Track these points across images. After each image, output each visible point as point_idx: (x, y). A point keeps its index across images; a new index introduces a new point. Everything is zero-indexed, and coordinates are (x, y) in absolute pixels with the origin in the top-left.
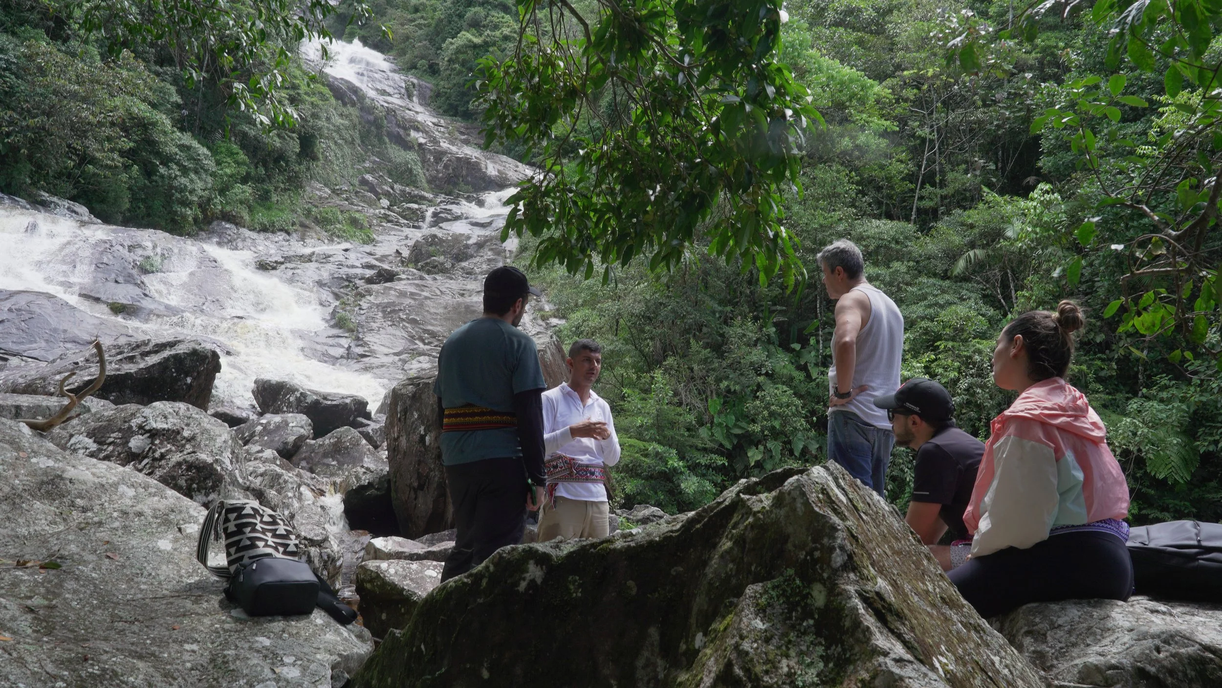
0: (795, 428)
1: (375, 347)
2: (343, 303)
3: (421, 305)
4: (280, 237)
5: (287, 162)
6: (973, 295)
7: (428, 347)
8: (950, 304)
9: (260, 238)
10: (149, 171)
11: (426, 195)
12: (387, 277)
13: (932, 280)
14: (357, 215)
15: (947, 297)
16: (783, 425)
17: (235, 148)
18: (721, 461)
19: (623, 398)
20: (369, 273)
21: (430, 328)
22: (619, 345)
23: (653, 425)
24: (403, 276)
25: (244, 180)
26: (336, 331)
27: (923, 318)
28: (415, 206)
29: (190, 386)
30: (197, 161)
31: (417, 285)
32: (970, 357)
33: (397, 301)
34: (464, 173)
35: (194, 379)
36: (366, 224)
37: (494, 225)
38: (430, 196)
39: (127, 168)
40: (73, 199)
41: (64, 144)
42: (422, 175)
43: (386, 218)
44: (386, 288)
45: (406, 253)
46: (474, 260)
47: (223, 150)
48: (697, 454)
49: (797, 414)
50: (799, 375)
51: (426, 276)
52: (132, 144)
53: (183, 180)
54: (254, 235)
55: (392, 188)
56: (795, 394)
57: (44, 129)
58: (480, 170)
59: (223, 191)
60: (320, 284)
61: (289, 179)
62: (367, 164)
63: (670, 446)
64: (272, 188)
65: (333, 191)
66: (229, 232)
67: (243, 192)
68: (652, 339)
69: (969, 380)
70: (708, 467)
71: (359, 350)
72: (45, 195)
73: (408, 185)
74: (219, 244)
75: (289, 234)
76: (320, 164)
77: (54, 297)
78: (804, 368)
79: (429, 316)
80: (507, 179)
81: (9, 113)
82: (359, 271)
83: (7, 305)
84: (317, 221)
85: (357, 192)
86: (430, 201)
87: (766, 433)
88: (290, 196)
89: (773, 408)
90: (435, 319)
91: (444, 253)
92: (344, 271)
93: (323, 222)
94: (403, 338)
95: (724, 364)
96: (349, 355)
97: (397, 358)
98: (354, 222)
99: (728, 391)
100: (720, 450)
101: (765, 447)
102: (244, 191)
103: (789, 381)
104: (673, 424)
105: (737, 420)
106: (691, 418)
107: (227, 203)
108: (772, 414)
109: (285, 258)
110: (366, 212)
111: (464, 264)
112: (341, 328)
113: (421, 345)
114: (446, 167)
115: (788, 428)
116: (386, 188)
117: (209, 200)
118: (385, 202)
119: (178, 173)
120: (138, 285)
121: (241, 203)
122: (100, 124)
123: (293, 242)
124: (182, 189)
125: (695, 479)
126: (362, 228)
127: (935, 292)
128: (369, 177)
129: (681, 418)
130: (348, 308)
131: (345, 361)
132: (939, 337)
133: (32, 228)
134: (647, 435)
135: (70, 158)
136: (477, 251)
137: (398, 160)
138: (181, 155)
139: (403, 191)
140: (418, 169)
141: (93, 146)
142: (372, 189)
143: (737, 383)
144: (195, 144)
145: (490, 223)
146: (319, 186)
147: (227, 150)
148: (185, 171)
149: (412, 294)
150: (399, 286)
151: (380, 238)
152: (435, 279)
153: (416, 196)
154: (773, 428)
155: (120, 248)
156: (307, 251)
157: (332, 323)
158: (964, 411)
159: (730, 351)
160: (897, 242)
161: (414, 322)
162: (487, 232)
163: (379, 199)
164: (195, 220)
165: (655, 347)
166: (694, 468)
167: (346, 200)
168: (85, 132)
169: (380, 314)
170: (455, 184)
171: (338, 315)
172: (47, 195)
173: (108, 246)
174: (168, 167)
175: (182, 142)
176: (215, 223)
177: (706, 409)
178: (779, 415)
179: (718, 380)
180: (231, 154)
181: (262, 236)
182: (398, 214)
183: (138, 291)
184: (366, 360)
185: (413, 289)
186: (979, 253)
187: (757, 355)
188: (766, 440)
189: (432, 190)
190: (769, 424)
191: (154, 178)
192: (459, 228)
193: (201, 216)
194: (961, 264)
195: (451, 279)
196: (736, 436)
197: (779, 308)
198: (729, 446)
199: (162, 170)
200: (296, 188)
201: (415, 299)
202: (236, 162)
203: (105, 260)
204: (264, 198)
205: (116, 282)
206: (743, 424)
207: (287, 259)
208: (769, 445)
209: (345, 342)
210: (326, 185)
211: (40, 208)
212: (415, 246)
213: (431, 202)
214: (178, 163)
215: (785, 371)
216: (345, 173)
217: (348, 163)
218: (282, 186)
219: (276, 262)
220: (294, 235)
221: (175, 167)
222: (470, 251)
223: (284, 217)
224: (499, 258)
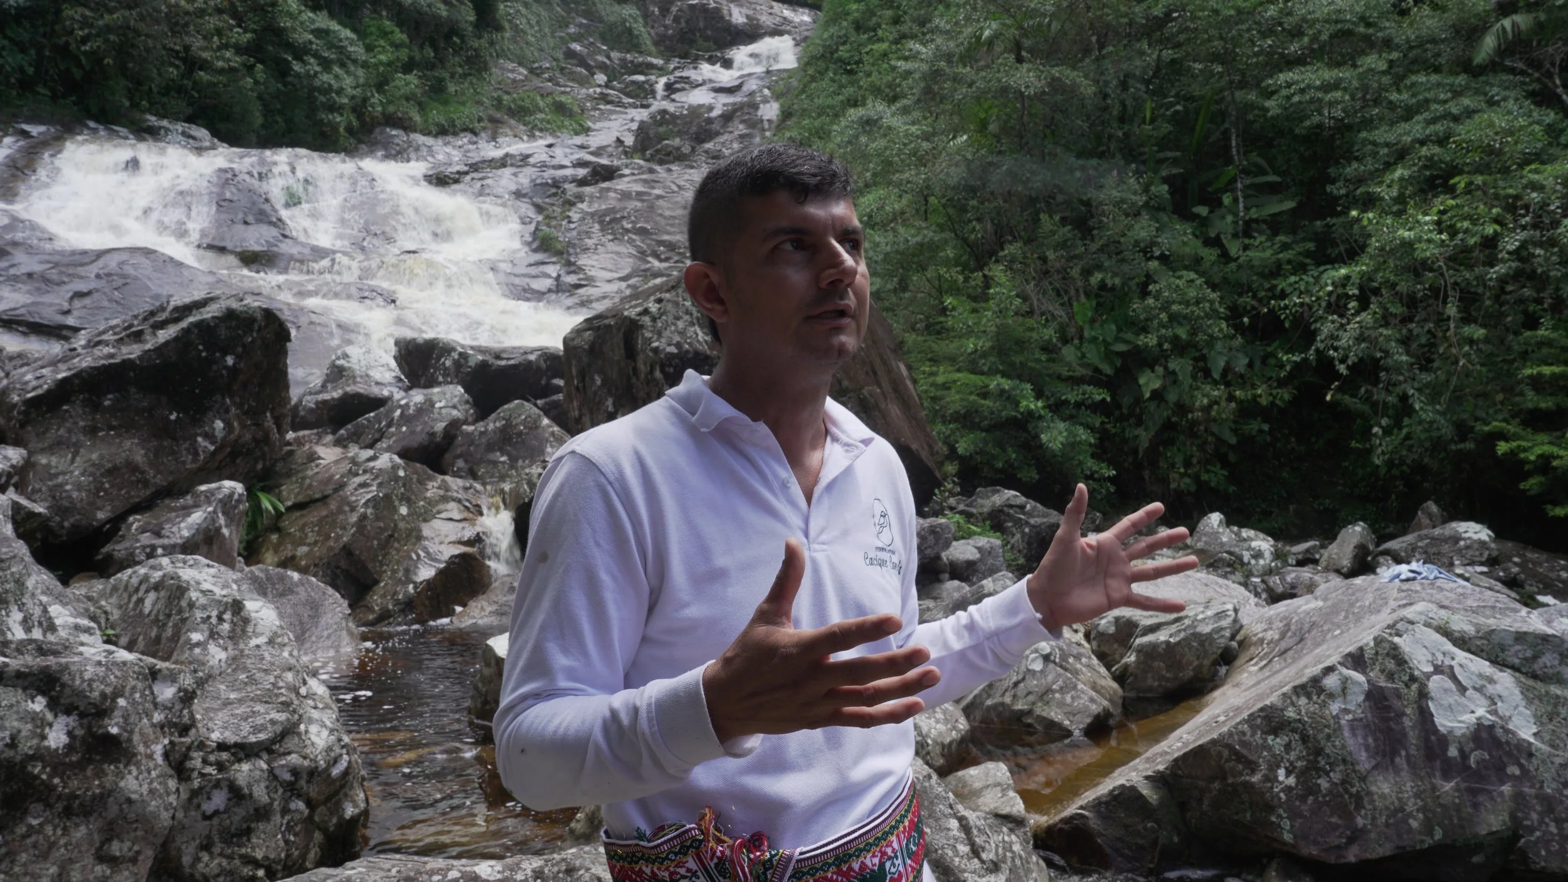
0: (1211, 336)
1: (592, 273)
2: (547, 217)
3: (651, 208)
4: (464, 139)
5: (462, 37)
6: (1513, 94)
7: (666, 265)
8: (1469, 113)
9: (437, 144)
10: (282, 71)
11: (655, 61)
12: (606, 174)
13: (1434, 78)
14: (563, 98)
15: (1466, 102)
16: (1193, 332)
17: (388, 24)
18: (1099, 395)
19: (944, 311)
20: (582, 172)
21: (666, 237)
22: (929, 234)
23: (992, 348)
24: (627, 171)
25: (407, 68)
26: (539, 257)
27: (1422, 143)
28: (641, 78)
29: (234, 371)
30: (341, 50)
31: (645, 181)
32: (1517, 197)
33: (618, 205)
34: (701, 24)
35: (238, 357)
36: (576, 109)
37: (745, 88)
38: (659, 62)
39: (250, 68)
40: (190, 120)
41: (159, 46)
42: (646, 36)
43: (604, 99)
44: (602, 190)
45: (629, 140)
46: (722, 139)
47: (373, 29)
48: (1061, 387)
49: (1214, 314)
50: (1210, 255)
51: (658, 168)
52: (249, 35)
53: (325, 77)
54: (429, 141)
55: (609, 57)
56: (1206, 283)
57: (128, 27)
58: (722, 18)
59: (381, 85)
60: (518, 194)
61: (469, 61)
62: (572, 30)
63: (1020, 378)
64: (447, 75)
65: (532, 71)
66: (396, 141)
67: (407, 84)
68: (979, 220)
69: (1521, 236)
70: (1078, 405)
71: (571, 279)
72: (152, 120)
73: (628, 51)
74: (387, 157)
75: (475, 134)
76: (507, 35)
77: (154, 252)
78: (1215, 242)
79: (663, 222)
80: (759, 26)
81: (80, 10)
82: (568, 172)
83: (94, 269)
84: (512, 113)
85: (562, 69)
86: (660, 69)
87: (1166, 346)
88: (471, 83)
89: (1175, 308)
90: (672, 225)
91: (679, 134)
92: (549, 174)
93: (520, 113)
94: (630, 255)
95: (1094, 247)
96: (559, 288)
97: (623, 285)
98: (560, 108)
99: (1103, 286)
100: (1097, 379)
101: (1166, 368)
102: (410, 82)
103: (1196, 263)
104: (1021, 344)
105: (1120, 330)
106: (1049, 333)
107: (390, 102)
108: (1174, 318)
109: (471, 166)
110: (576, 93)
111: (709, 146)
112: (545, 251)
113: (656, 264)
114: (676, 19)
115: (1201, 337)
116: (600, 58)
117: (365, 100)
118: (601, 78)
119: (318, 69)
120: (271, 223)
121: (407, 99)
122: (201, 13)
123: (482, 144)
124: (328, 90)
125: (1062, 426)
126: (571, 114)
127: (1442, 96)
128: (576, 47)
129: (1035, 335)
130: (554, 223)
131: (553, 296)
132: (1455, 170)
133: (133, 165)
134: (984, 364)
135: (172, 65)
136: (724, 126)
137: (612, 19)
138: (317, 44)
139: (623, 60)
140: (639, 27)
141: (197, 43)
142: (583, 63)
143: (1115, 275)
144: (334, 26)
145: (739, 87)
146: (511, 66)
147: (379, 28)
148: (326, 64)
149: (639, 194)
150: (621, 185)
151: (598, 125)
152: (670, 170)
153: (641, 64)
154: (1176, 337)
155: (247, 177)
156: (498, 153)
157: (535, 246)
158: (1509, 288)
159: (1102, 226)
160: (1368, 25)
161: (642, 232)
162: (737, 99)
163: (593, 74)
164: (350, 130)
165: (985, 231)
166: (1058, 408)
167: (550, 80)
168: (186, 25)
169: (597, 226)
170: (692, 42)
171: (540, 234)
172: (153, 118)
173: (229, 176)
174: (303, 62)
175: (317, 25)
176: (377, 130)
177: (1071, 317)
178: (1185, 317)
179: (1087, 273)
180: (384, 34)
181: (440, 142)
182: (621, 91)
183: (275, 232)
184: (581, 291)
185: (639, 188)
186: (1522, 20)
187: (1143, 229)
188: (1167, 358)
189: (660, 54)
190: (1169, 333)
191: (289, 79)
192: (699, 97)
193: (355, 123)
194: (1490, 42)
195: (692, 167)
196: (1118, 354)
197: (1169, 154)
198: (1108, 370)
199: (297, 67)
200: (479, 71)
201: (643, 201)
202: (392, 44)
203: (228, 195)
204: (437, 90)
205: (246, 223)
206: (1129, 336)
207: (475, 167)
208: (1172, 365)
209: (553, 270)
210: (520, 64)
211: (147, 136)
212: (639, 128)
213: (662, 71)
214: (316, 55)
215: (1187, 250)
216: (544, 45)
217: (547, 30)
218: (460, 70)
219: (458, 172)
220: (483, 135)
221: (312, 60)
222: (716, 127)
223: (466, 112)
224: (756, 132)
